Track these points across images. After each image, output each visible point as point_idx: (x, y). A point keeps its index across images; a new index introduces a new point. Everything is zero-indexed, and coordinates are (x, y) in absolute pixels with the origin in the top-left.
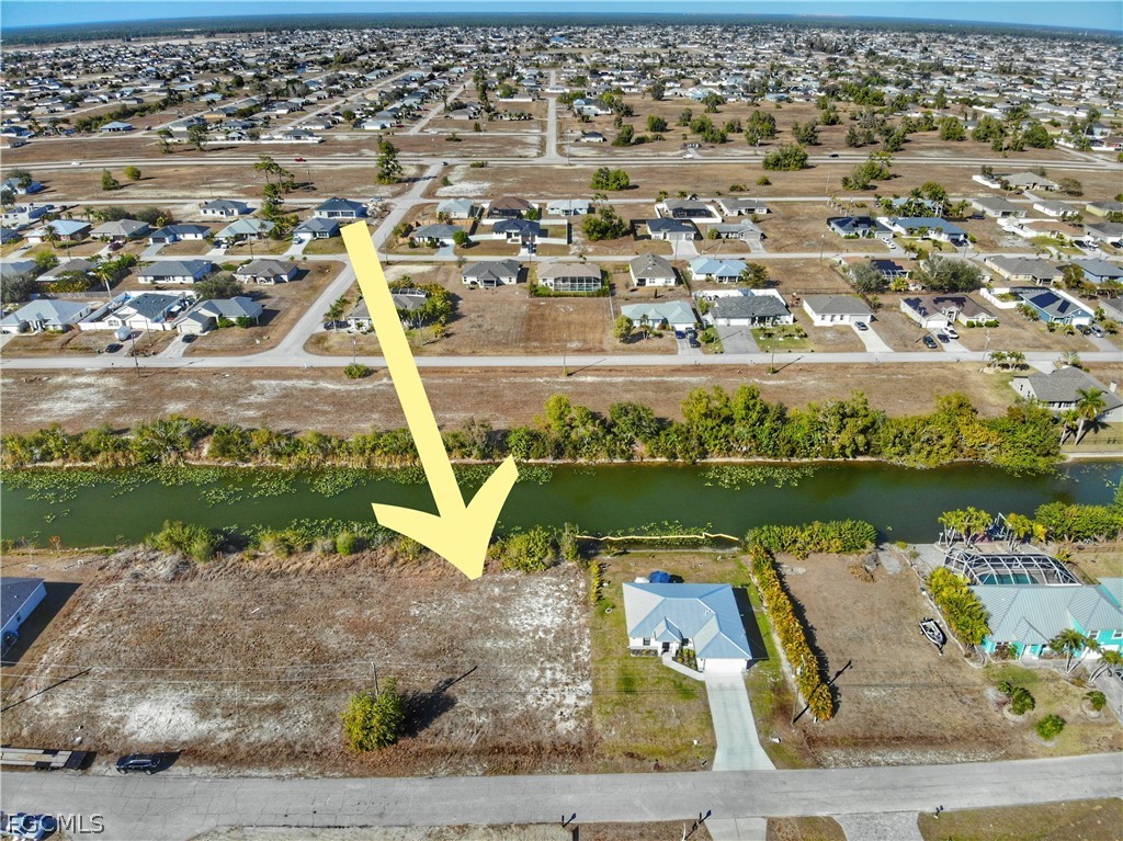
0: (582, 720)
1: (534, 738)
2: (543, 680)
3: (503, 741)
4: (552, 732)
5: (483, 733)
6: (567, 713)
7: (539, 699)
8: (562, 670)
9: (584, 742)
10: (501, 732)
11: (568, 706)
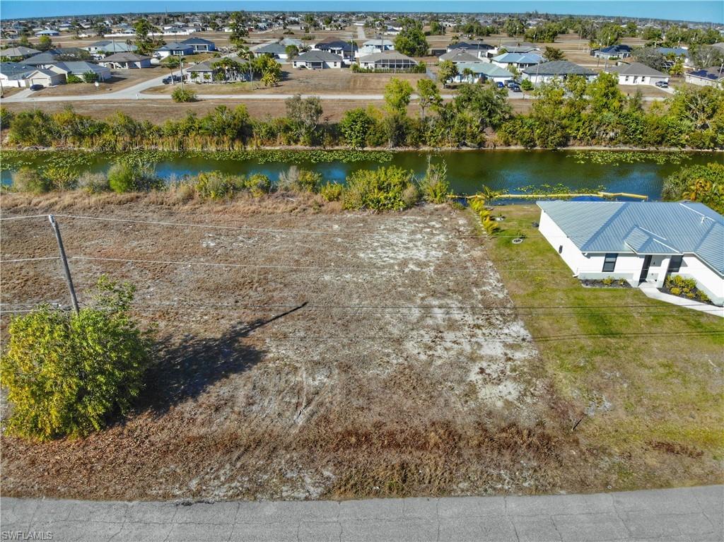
0: (529, 382)
1: (434, 414)
2: (430, 321)
3: (366, 420)
4: (472, 404)
5: (321, 404)
6: (493, 370)
7: (430, 348)
8: (461, 308)
9: (549, 423)
10: (361, 402)
11: (492, 359)
